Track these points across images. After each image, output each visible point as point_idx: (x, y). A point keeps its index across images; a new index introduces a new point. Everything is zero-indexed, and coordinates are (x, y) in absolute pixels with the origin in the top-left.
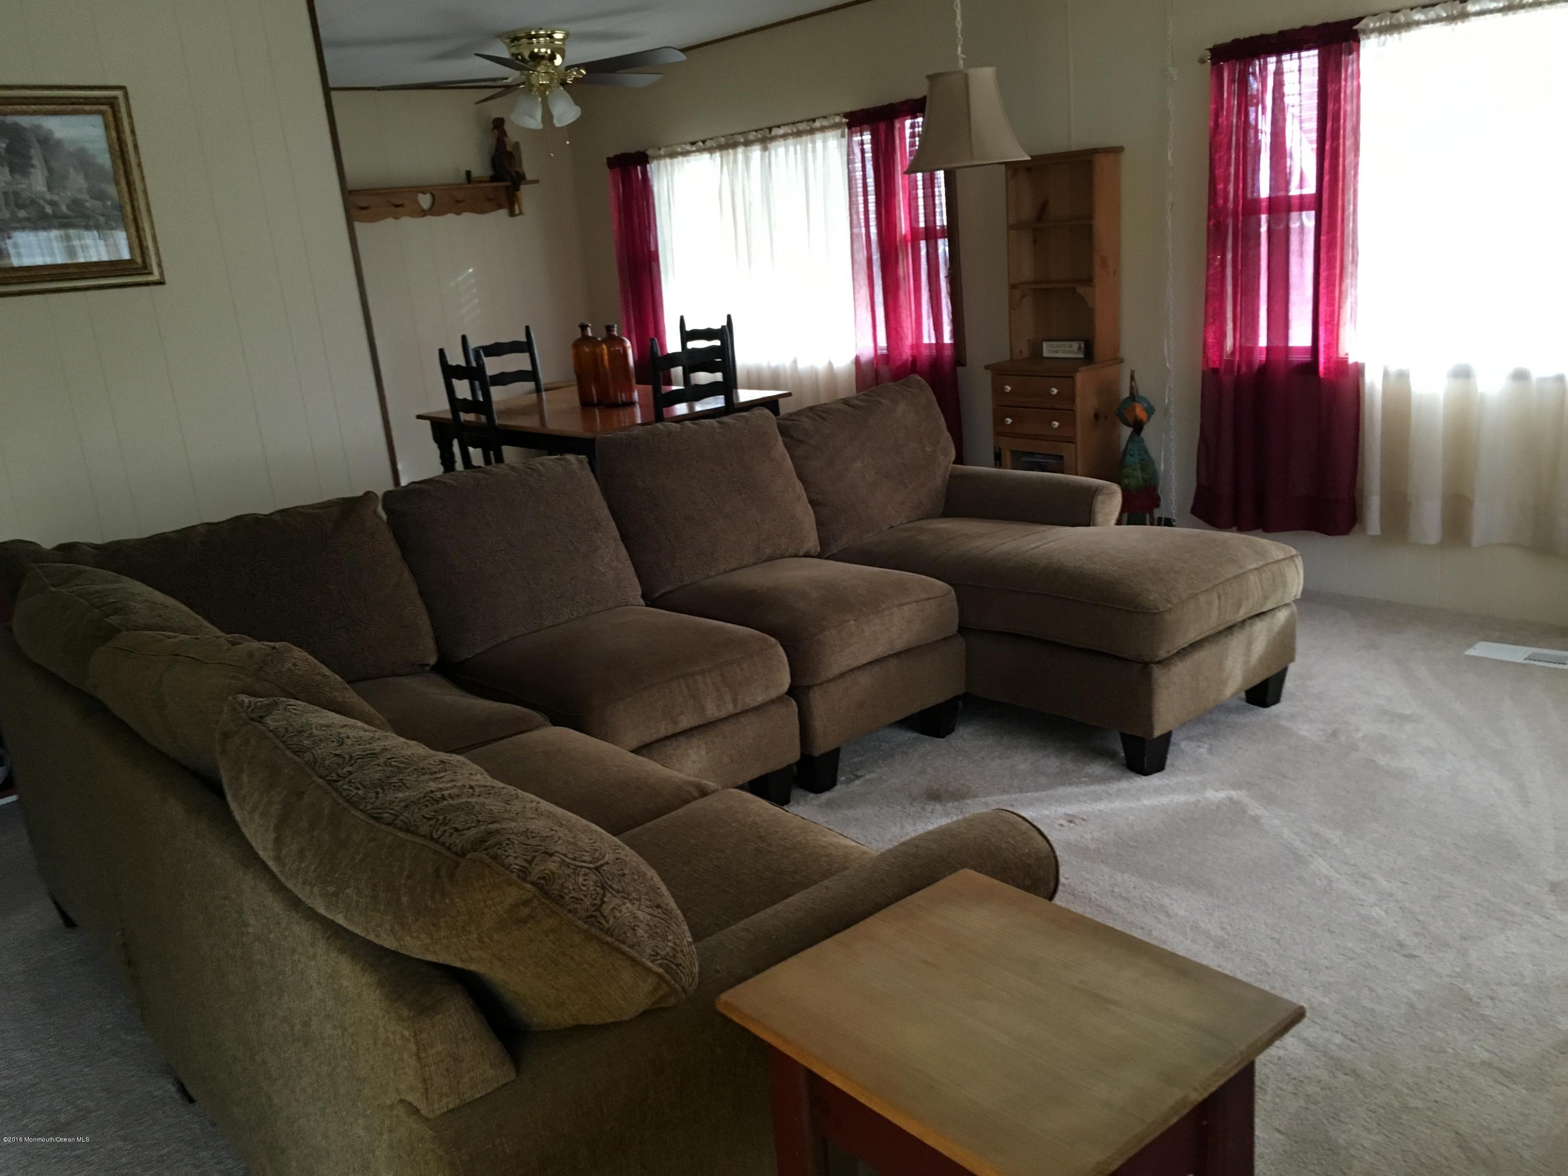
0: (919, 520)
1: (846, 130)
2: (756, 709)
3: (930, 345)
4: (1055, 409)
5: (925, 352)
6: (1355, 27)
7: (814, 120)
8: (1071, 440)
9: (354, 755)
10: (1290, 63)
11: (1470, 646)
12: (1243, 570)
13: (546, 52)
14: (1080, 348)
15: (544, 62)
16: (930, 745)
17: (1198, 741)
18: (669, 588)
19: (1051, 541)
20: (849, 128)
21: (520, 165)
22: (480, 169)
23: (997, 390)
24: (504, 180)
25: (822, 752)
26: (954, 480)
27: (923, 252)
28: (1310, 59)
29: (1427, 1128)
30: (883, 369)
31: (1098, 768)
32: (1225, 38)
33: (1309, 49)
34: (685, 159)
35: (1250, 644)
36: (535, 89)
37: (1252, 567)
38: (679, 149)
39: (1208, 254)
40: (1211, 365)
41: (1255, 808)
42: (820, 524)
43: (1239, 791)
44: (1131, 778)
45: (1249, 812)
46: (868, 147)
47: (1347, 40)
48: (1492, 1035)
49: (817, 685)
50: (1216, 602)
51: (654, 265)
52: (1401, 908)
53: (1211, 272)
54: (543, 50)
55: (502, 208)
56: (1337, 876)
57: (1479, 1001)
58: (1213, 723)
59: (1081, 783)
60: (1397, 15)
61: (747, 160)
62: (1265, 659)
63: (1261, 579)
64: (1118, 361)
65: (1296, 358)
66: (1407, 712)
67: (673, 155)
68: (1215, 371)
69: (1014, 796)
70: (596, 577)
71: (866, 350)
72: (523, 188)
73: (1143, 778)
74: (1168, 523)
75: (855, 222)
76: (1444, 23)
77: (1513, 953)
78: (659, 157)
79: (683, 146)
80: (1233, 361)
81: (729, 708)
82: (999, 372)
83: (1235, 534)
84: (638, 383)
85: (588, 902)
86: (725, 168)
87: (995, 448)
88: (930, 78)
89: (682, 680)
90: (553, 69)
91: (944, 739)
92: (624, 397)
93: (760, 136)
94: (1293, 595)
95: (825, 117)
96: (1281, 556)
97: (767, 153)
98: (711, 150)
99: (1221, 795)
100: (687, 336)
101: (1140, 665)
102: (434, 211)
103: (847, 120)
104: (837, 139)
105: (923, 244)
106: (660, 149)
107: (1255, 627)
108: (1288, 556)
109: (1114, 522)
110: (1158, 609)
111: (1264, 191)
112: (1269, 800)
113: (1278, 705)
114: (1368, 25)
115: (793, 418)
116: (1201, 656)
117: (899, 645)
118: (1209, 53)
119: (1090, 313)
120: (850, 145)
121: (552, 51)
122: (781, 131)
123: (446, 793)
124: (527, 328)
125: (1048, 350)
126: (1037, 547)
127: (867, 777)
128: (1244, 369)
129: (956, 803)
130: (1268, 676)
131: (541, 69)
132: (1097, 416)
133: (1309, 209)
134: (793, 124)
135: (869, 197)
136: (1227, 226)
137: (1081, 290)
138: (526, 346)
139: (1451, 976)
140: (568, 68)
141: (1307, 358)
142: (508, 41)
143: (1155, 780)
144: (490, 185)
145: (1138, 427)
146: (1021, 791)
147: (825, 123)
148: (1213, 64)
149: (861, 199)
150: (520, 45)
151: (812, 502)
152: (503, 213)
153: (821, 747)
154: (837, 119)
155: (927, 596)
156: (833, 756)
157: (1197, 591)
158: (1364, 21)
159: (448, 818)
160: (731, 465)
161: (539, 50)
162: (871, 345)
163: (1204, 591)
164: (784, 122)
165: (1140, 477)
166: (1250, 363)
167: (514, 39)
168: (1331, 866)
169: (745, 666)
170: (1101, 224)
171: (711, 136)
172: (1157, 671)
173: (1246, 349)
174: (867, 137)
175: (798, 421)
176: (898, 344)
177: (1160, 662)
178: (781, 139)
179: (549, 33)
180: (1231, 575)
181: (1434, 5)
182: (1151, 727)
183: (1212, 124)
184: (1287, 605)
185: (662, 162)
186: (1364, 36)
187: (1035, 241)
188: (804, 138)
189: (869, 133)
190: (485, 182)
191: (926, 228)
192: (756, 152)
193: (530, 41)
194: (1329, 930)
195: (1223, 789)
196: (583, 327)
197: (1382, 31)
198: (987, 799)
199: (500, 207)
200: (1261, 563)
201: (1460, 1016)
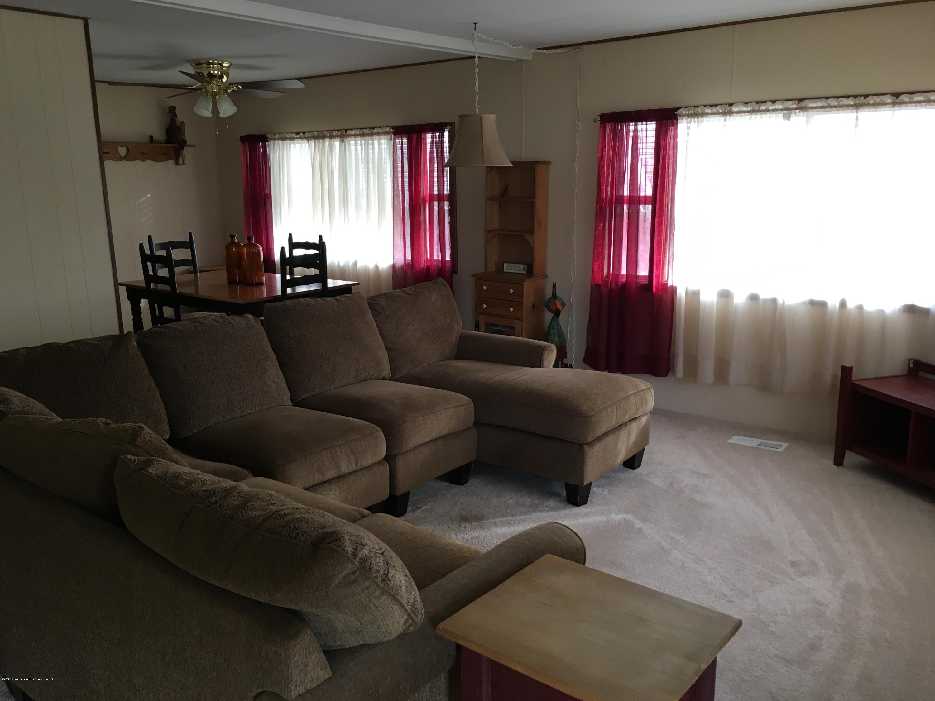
0: (444, 360)
1: (393, 136)
2: (367, 468)
3: (438, 260)
4: (511, 301)
5: (435, 264)
6: (676, 113)
7: (373, 128)
8: (520, 319)
9: (216, 490)
10: (641, 127)
11: (730, 438)
12: (628, 394)
13: (218, 74)
14: (524, 268)
15: (216, 79)
16: (456, 489)
17: (603, 487)
18: (306, 395)
19: (524, 375)
20: (394, 135)
21: (184, 135)
22: (159, 135)
23: (478, 289)
24: (174, 143)
25: (402, 493)
26: (463, 338)
27: (436, 208)
28: (652, 126)
29: (755, 691)
30: (409, 272)
31: (552, 503)
32: (608, 110)
33: (652, 121)
34: (291, 142)
35: (629, 435)
36: (209, 94)
37: (631, 393)
38: (288, 136)
39: (596, 223)
40: (596, 282)
41: (639, 524)
42: (391, 361)
43: (628, 515)
44: (570, 507)
45: (636, 526)
46: (405, 146)
47: (671, 119)
48: (778, 641)
49: (400, 454)
50: (615, 411)
51: (268, 201)
52: (721, 576)
53: (597, 233)
54: (216, 72)
55: (171, 160)
56: (686, 560)
57: (768, 624)
58: (609, 477)
59: (544, 510)
60: (697, 109)
61: (331, 147)
62: (635, 443)
63: (636, 400)
64: (545, 276)
65: (641, 281)
66: (706, 472)
67: (283, 139)
68: (598, 286)
69: (509, 518)
70: (266, 388)
71: (400, 262)
72: (185, 149)
73: (577, 507)
74: (571, 366)
75: (396, 188)
76: (720, 115)
77: (780, 599)
78: (275, 139)
79: (291, 134)
80: (607, 281)
81: (354, 467)
82: (479, 278)
83: (620, 375)
84: (265, 272)
85: (382, 572)
86: (317, 149)
87: (476, 321)
88: (459, 116)
89: (328, 450)
90: (221, 84)
91: (463, 486)
92: (256, 279)
93: (339, 134)
94: (650, 408)
95: (381, 128)
96: (645, 388)
97: (344, 143)
98: (308, 139)
99: (620, 517)
100: (293, 245)
101: (577, 445)
102: (128, 157)
103: (394, 131)
104: (387, 140)
105: (436, 203)
106: (275, 134)
107: (632, 425)
108: (648, 387)
109: (552, 365)
110: (588, 415)
111: (626, 193)
112: (645, 520)
113: (640, 468)
114: (682, 112)
115: (374, 298)
116: (608, 440)
117: (445, 431)
118: (599, 117)
119: (532, 250)
120: (395, 144)
121: (221, 73)
122: (353, 132)
123: (286, 512)
124: (190, 234)
125: (507, 268)
126: (517, 378)
127: (424, 508)
128: (613, 285)
129: (478, 523)
130: (636, 453)
131: (214, 82)
132: (533, 306)
133: (649, 204)
134: (361, 129)
135: (405, 174)
136: (606, 209)
137: (526, 236)
138: (189, 245)
139: (753, 612)
140: (232, 84)
141: (646, 282)
142: (194, 64)
143: (583, 509)
144: (164, 145)
145: (557, 313)
146: (513, 516)
147: (380, 131)
148: (601, 123)
149: (400, 174)
150: (202, 68)
151: (386, 348)
152: (171, 163)
153: (400, 491)
154: (388, 129)
155: (459, 404)
156: (406, 495)
157: (607, 405)
158: (680, 110)
159: (297, 526)
160: (344, 324)
161: (214, 72)
162: (403, 258)
163: (610, 405)
164: (355, 127)
165: (558, 341)
166: (616, 283)
167: (198, 64)
168: (682, 554)
169: (363, 442)
170: (539, 202)
171: (309, 130)
172: (586, 448)
173: (617, 275)
174: (405, 140)
175: (378, 301)
176: (418, 259)
177: (588, 444)
178: (352, 137)
179: (220, 62)
180: (622, 397)
181: (716, 105)
182: (582, 480)
183: (599, 155)
184: (647, 414)
185: (276, 142)
186: (680, 118)
187: (500, 207)
188: (367, 138)
189: (406, 138)
190: (162, 143)
191: (438, 194)
192: (337, 143)
193: (209, 66)
194: (688, 589)
195: (620, 514)
196: (232, 237)
197: (689, 116)
198: (495, 520)
199: (170, 159)
200: (636, 391)
201: (760, 632)
